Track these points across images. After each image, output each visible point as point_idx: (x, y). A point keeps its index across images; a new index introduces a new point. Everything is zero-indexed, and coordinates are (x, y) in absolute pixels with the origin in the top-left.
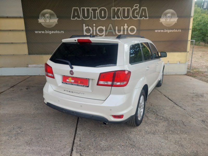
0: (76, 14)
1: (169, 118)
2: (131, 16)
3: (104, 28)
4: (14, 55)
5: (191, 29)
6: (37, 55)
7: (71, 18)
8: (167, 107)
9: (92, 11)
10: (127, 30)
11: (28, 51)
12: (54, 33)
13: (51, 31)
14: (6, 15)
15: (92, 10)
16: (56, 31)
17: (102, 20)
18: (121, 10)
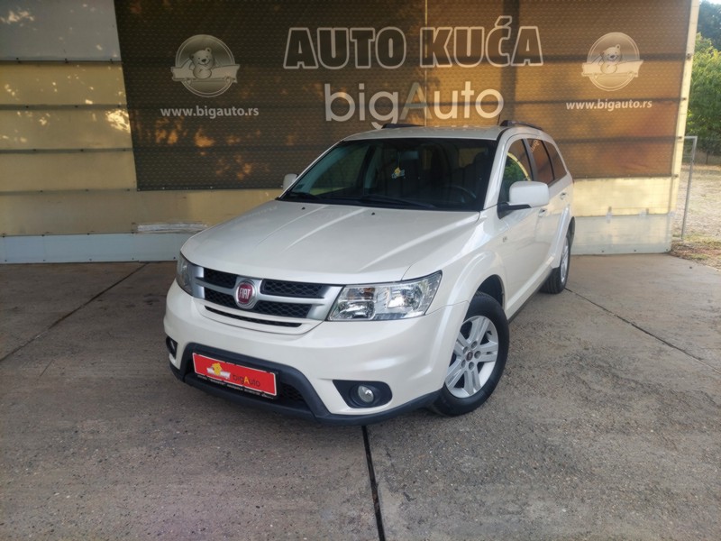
0: (300, 52)
1: (657, 386)
2: (485, 56)
3: (394, 98)
4: (87, 190)
5: (685, 99)
6: (166, 189)
7: (283, 62)
8: (640, 352)
9: (353, 38)
10: (473, 104)
11: (138, 179)
12: (227, 114)
13: (214, 110)
14: (61, 56)
15: (356, 35)
16: (234, 109)
17: (387, 70)
18: (452, 36)
